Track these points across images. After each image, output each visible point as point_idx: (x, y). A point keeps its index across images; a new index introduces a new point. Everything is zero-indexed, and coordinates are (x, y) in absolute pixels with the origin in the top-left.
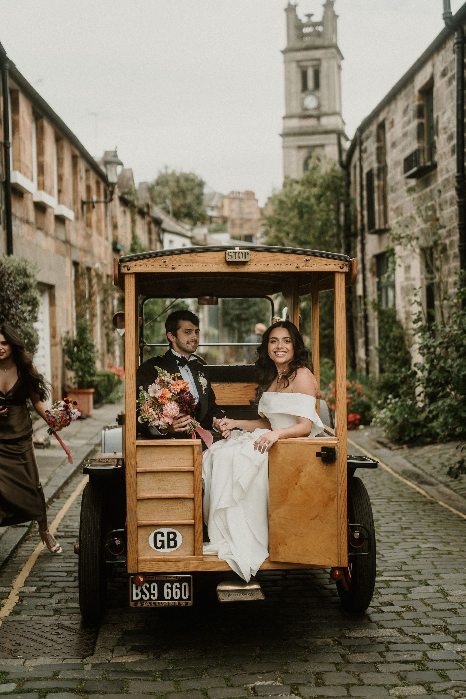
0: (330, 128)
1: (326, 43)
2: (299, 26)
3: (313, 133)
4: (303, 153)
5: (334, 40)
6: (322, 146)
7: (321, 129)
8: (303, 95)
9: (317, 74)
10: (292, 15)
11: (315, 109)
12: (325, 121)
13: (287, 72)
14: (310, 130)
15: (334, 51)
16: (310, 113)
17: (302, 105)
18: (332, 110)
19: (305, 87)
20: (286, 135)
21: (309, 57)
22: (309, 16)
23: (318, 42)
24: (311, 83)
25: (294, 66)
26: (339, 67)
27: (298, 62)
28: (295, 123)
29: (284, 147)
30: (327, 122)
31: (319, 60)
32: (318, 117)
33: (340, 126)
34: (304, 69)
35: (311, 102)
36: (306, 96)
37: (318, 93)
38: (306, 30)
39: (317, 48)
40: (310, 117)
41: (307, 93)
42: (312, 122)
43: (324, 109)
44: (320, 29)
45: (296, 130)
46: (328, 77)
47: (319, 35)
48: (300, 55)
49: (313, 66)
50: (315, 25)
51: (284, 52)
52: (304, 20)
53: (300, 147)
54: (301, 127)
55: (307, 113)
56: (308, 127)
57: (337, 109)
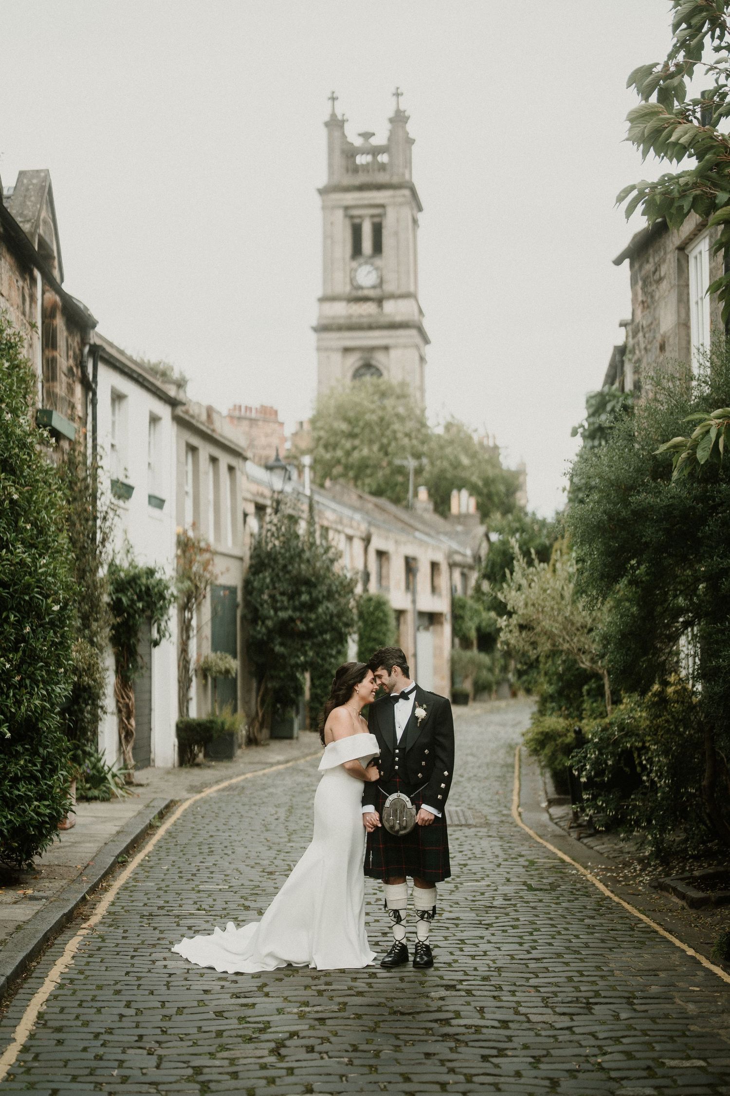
0: (398, 318)
1: (395, 180)
2: (350, 153)
3: (370, 327)
4: (353, 361)
5: (407, 177)
6: (386, 348)
7: (383, 320)
8: (354, 264)
9: (378, 230)
10: (337, 134)
11: (374, 287)
12: (389, 307)
13: (328, 225)
14: (365, 320)
15: (407, 192)
16: (366, 292)
17: (352, 280)
18: (403, 290)
19: (357, 251)
20: (323, 328)
21: (366, 202)
22: (367, 136)
23: (382, 178)
24: (367, 245)
25: (340, 213)
26: (415, 221)
27: (346, 208)
28: (340, 310)
29: (319, 349)
30: (393, 309)
31: (383, 206)
32: (380, 301)
33: (416, 317)
34: (357, 221)
35: (366, 276)
36: (360, 265)
37: (378, 262)
38: (361, 160)
39: (380, 187)
40: (366, 299)
41: (362, 260)
42: (369, 308)
43: (389, 288)
44: (383, 158)
45: (342, 321)
46: (396, 234)
47: (383, 167)
48: (351, 198)
49: (372, 216)
50: (375, 151)
51: (323, 192)
52: (358, 142)
53: (347, 350)
54: (350, 317)
55: (360, 293)
56: (361, 316)
57: (412, 289)
